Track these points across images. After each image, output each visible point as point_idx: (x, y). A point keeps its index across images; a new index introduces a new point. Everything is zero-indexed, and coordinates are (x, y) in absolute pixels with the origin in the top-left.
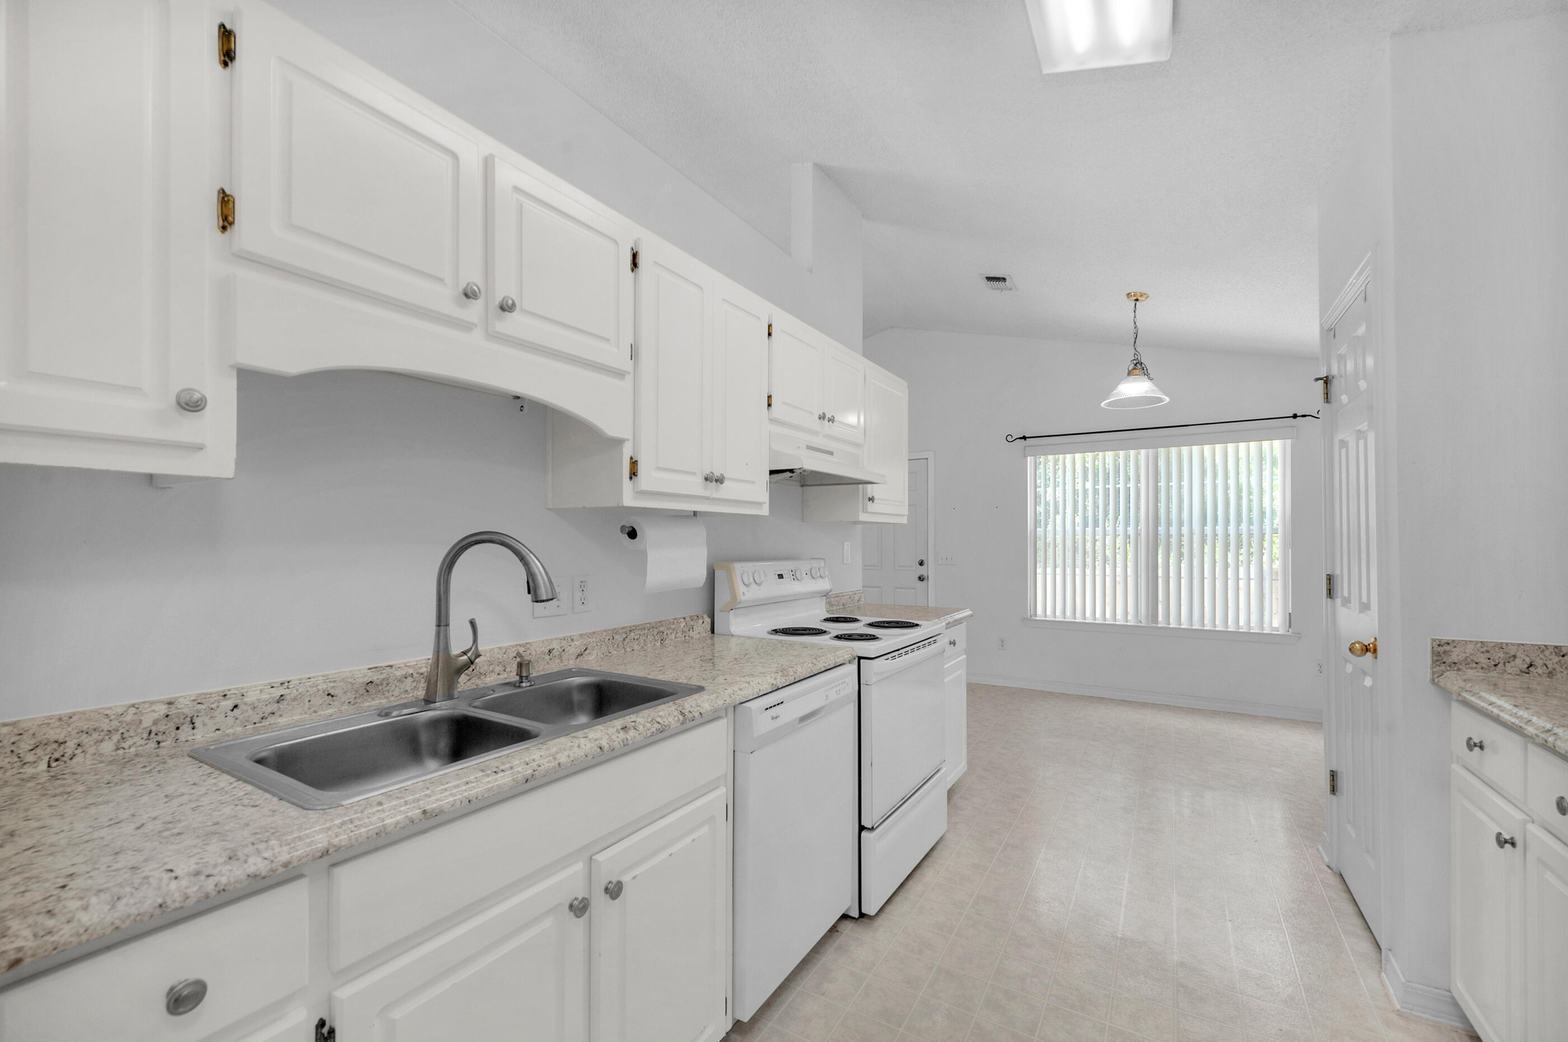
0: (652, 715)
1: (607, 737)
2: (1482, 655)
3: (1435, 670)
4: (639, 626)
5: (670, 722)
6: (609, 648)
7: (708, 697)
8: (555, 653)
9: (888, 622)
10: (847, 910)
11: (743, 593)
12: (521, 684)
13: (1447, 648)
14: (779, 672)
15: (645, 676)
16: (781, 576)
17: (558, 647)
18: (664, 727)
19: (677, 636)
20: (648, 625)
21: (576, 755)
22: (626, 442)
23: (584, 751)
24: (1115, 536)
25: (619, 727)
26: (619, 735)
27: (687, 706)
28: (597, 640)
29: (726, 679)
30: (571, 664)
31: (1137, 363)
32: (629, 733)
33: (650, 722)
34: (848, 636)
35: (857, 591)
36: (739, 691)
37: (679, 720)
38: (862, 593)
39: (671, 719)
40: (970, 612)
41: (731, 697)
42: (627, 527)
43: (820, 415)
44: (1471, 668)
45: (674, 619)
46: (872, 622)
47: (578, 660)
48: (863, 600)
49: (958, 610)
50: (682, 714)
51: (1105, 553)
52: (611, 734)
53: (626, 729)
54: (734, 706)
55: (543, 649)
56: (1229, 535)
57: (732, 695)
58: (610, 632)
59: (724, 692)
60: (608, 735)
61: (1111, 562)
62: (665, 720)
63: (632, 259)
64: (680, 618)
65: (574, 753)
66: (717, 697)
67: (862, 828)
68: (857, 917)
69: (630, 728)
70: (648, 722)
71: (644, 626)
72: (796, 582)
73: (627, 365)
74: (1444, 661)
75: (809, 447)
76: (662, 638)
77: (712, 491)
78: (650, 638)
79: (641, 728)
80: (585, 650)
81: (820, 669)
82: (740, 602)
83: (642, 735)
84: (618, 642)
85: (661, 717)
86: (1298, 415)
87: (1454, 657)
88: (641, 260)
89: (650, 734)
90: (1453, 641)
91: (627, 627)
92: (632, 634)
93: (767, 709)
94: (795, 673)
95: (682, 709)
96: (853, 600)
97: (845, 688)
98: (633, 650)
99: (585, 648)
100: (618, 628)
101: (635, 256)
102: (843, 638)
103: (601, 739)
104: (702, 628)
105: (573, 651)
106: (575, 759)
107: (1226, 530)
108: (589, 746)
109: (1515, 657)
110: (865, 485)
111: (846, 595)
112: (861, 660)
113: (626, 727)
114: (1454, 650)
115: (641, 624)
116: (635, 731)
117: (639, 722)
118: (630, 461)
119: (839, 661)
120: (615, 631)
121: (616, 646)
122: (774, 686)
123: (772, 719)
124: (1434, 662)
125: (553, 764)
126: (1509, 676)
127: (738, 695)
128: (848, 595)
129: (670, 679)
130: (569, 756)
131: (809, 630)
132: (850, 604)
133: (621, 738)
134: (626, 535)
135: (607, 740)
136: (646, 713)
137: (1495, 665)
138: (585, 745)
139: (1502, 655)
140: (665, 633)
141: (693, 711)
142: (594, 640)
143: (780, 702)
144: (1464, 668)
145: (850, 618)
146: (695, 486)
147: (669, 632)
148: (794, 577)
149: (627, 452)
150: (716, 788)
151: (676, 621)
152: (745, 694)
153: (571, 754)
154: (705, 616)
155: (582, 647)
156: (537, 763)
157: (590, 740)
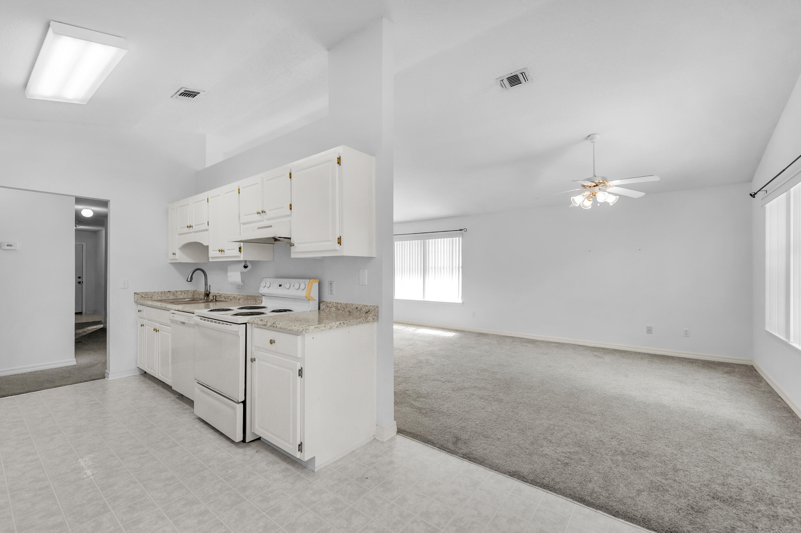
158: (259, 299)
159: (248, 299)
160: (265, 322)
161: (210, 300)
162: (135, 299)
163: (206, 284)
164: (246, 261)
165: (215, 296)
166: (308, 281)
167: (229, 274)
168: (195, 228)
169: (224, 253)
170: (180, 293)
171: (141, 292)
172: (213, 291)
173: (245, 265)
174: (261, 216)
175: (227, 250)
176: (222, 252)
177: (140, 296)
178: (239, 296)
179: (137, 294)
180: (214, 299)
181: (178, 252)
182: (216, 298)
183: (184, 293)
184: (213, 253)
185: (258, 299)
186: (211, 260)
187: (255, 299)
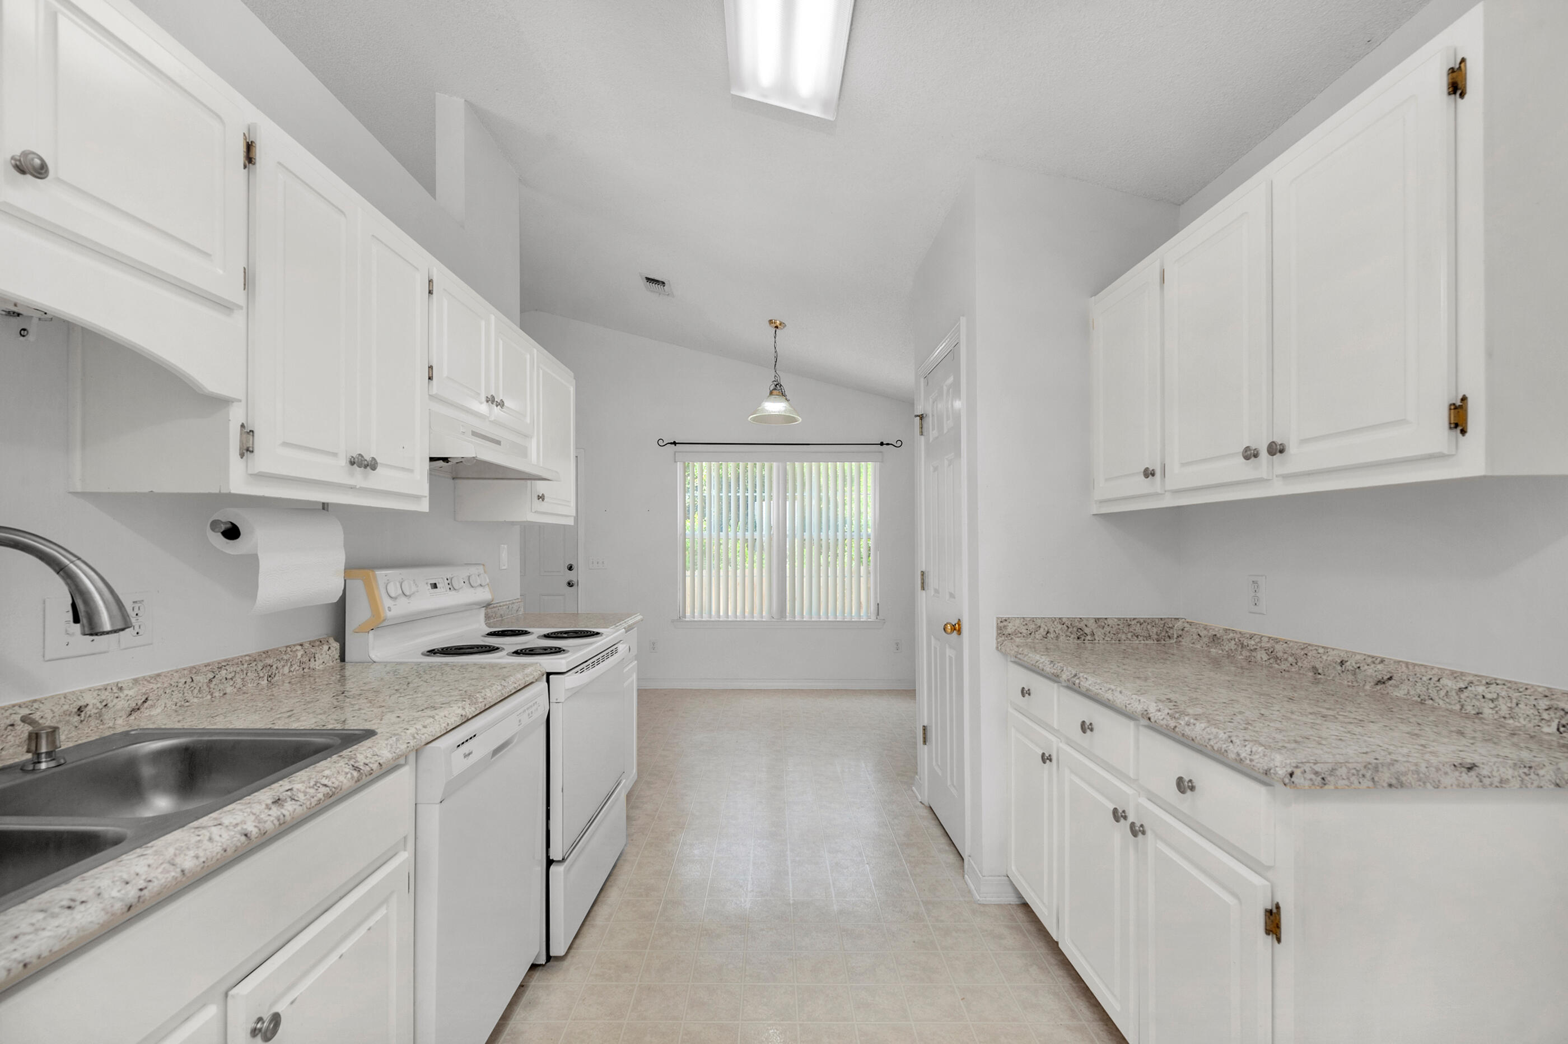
0: (314, 776)
1: (253, 817)
2: (1023, 627)
3: (999, 640)
4: (233, 659)
5: (342, 782)
6: (186, 694)
7: (386, 742)
8: (90, 710)
9: (566, 632)
10: (535, 959)
11: (389, 607)
12: (38, 765)
13: (1005, 623)
14: (466, 700)
15: (268, 727)
16: (435, 586)
17: (95, 701)
18: (333, 789)
19: (292, 669)
20: (247, 658)
21: (208, 853)
22: (235, 404)
23: (220, 844)
24: (736, 540)
25: (269, 802)
26: (270, 812)
27: (361, 759)
28: (165, 685)
29: (398, 717)
30: (121, 725)
31: (777, 384)
32: (285, 807)
33: (313, 787)
34: (529, 651)
35: (515, 600)
36: (424, 729)
37: (353, 777)
38: (521, 602)
39: (341, 778)
40: (640, 617)
41: (414, 738)
42: (222, 522)
43: (487, 397)
44: (1018, 637)
45: (287, 647)
46: (548, 633)
47: (132, 717)
48: (522, 609)
49: (629, 615)
50: (356, 768)
51: (728, 556)
52: (258, 814)
53: (280, 802)
54: (417, 750)
55: (66, 707)
56: (822, 540)
57: (416, 735)
58: (186, 672)
59: (405, 732)
60: (254, 814)
61: (732, 564)
62: (334, 780)
63: (245, 150)
64: (294, 645)
65: (205, 850)
66: (397, 740)
67: (550, 862)
68: (544, 963)
69: (286, 799)
70: (310, 787)
71: (241, 660)
72: (453, 592)
73: (235, 294)
74: (1004, 633)
75: (474, 434)
76: (270, 674)
77: (358, 478)
78: (251, 675)
79: (301, 797)
80: (145, 702)
81: (511, 691)
82: (384, 620)
83: (305, 806)
84: (200, 685)
85: (327, 777)
86: (884, 443)
87: (1009, 630)
88: (259, 153)
89: (316, 803)
90: (1009, 618)
91: (213, 663)
92: (223, 672)
93: (459, 746)
94: (485, 699)
95: (355, 762)
96: (512, 610)
97: (537, 709)
98: (225, 694)
99: (144, 699)
100: (199, 666)
101: (249, 147)
102: (523, 654)
103: (244, 822)
104: (327, 656)
105: (122, 704)
106: (207, 859)
107: (836, 535)
108: (226, 836)
109: (1040, 627)
110: (533, 481)
111: (504, 605)
112: (551, 676)
113: (279, 799)
114: (1009, 624)
115: (235, 657)
116: (293, 802)
117: (298, 790)
118: (241, 430)
119: (529, 679)
120: (194, 670)
121: (196, 691)
122: (464, 717)
123: (465, 757)
124: (998, 634)
125: (173, 874)
126: (1037, 641)
127: (423, 734)
128: (506, 605)
129: (313, 727)
130: (197, 857)
131: (478, 648)
132: (508, 615)
133: (275, 815)
134: (220, 534)
135: (254, 821)
136: (303, 775)
137: (1030, 634)
138: (220, 836)
139: (1034, 626)
140: (274, 667)
141: (370, 762)
142: (159, 685)
143: (473, 735)
144: (1014, 638)
145: (519, 631)
146: (337, 470)
147: (280, 665)
148: (450, 586)
149: (236, 416)
150: (395, 855)
151: (289, 649)
152: (432, 732)
153: (201, 854)
154: (332, 640)
155: (140, 697)
156: (144, 877)
157: (227, 826)
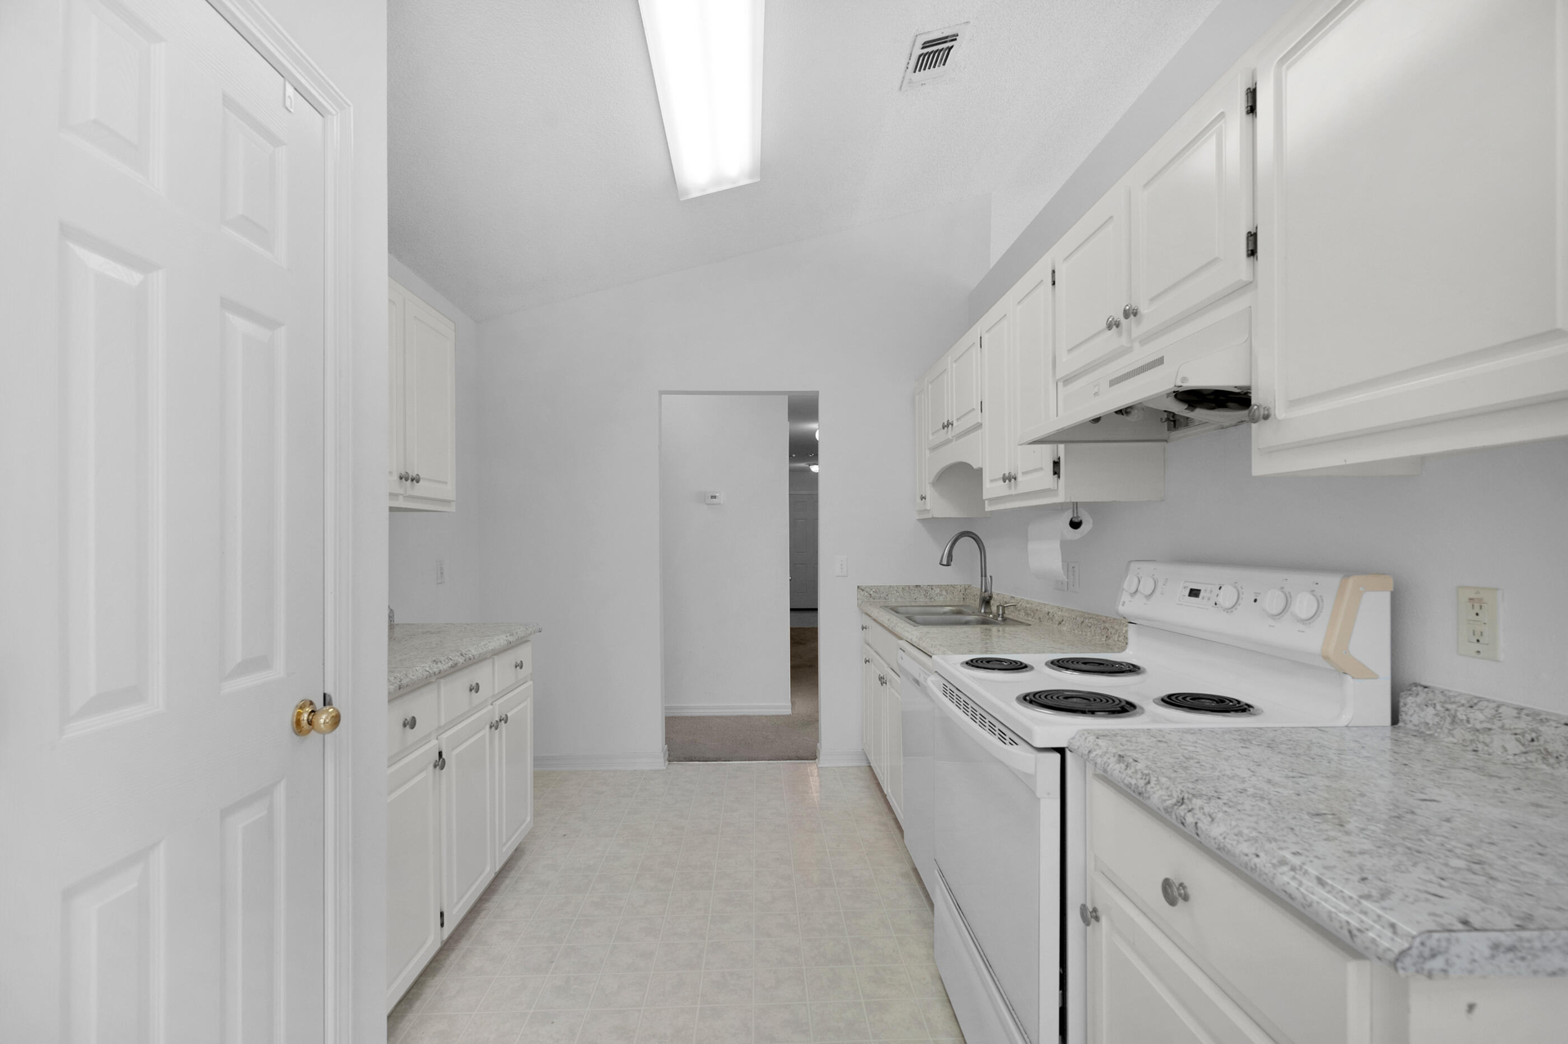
158: (1117, 631)
159: (1083, 625)
160: (1136, 772)
161: (991, 616)
162: (858, 599)
163: (984, 574)
164: (1075, 505)
165: (1001, 608)
166: (1333, 581)
167: (1032, 546)
168: (959, 427)
169: (1016, 485)
170: (938, 591)
171: (868, 586)
172: (1000, 592)
173: (1073, 519)
174: (1120, 334)
175: (1024, 473)
176: (1010, 481)
177: (866, 594)
178: (1060, 613)
179: (863, 590)
180: (999, 615)
181: (929, 491)
182: (1004, 613)
183: (947, 591)
184: (992, 488)
185: (1113, 628)
186: (988, 508)
187: (1105, 628)
